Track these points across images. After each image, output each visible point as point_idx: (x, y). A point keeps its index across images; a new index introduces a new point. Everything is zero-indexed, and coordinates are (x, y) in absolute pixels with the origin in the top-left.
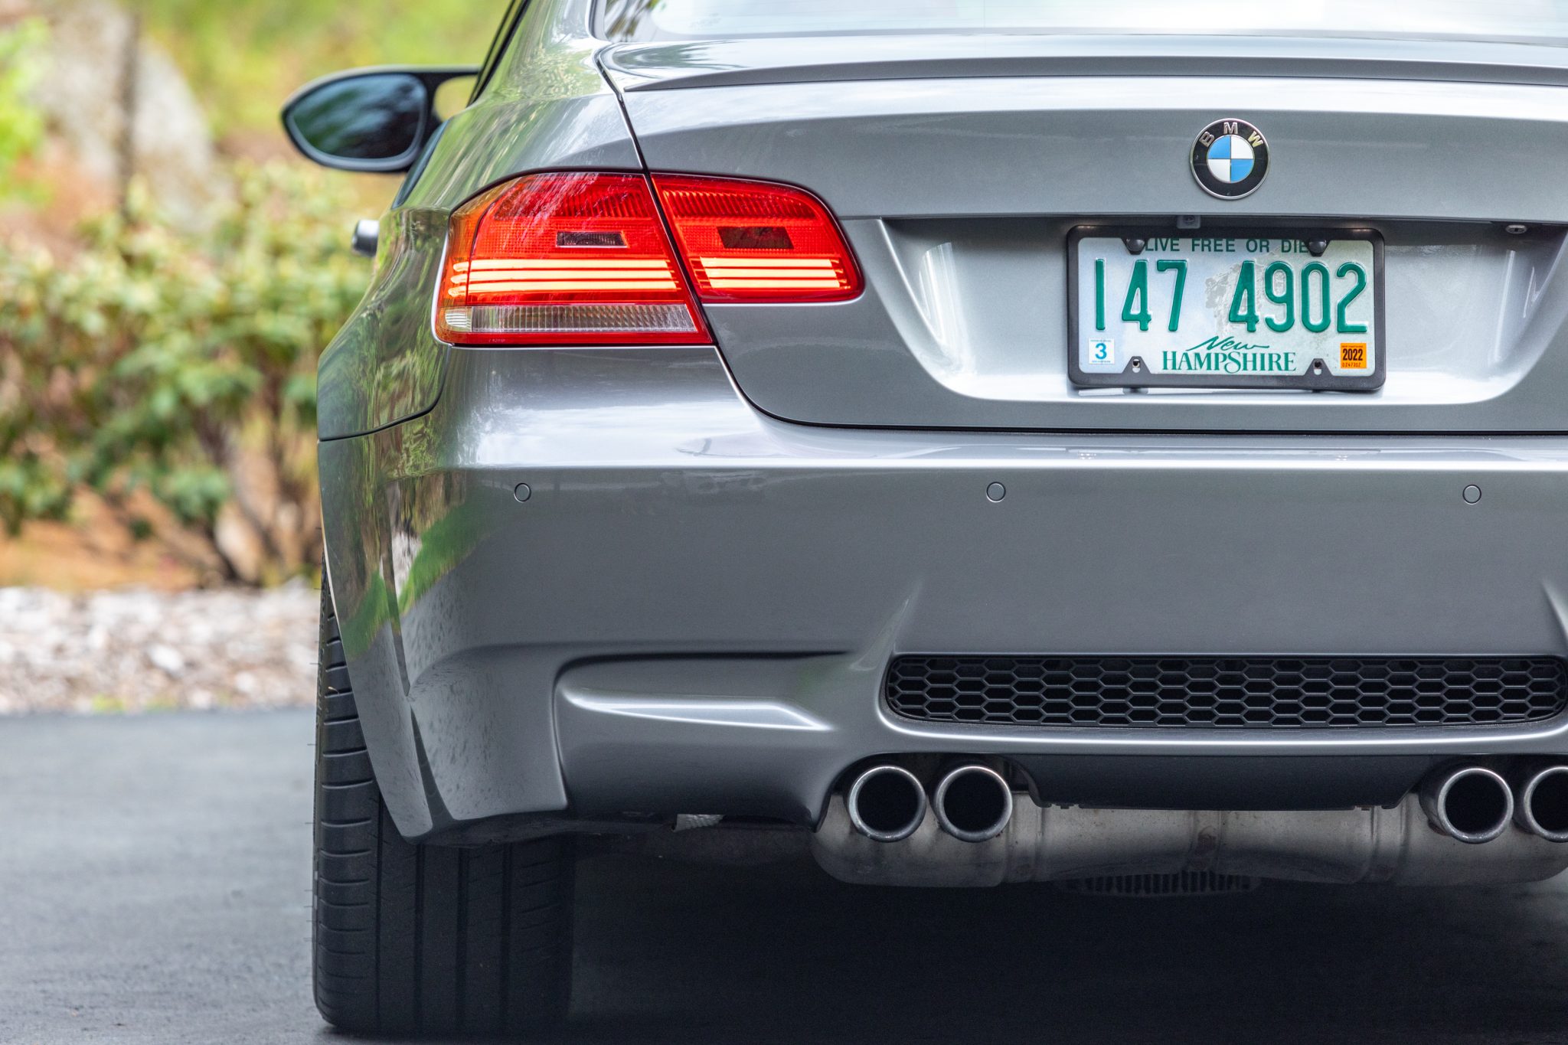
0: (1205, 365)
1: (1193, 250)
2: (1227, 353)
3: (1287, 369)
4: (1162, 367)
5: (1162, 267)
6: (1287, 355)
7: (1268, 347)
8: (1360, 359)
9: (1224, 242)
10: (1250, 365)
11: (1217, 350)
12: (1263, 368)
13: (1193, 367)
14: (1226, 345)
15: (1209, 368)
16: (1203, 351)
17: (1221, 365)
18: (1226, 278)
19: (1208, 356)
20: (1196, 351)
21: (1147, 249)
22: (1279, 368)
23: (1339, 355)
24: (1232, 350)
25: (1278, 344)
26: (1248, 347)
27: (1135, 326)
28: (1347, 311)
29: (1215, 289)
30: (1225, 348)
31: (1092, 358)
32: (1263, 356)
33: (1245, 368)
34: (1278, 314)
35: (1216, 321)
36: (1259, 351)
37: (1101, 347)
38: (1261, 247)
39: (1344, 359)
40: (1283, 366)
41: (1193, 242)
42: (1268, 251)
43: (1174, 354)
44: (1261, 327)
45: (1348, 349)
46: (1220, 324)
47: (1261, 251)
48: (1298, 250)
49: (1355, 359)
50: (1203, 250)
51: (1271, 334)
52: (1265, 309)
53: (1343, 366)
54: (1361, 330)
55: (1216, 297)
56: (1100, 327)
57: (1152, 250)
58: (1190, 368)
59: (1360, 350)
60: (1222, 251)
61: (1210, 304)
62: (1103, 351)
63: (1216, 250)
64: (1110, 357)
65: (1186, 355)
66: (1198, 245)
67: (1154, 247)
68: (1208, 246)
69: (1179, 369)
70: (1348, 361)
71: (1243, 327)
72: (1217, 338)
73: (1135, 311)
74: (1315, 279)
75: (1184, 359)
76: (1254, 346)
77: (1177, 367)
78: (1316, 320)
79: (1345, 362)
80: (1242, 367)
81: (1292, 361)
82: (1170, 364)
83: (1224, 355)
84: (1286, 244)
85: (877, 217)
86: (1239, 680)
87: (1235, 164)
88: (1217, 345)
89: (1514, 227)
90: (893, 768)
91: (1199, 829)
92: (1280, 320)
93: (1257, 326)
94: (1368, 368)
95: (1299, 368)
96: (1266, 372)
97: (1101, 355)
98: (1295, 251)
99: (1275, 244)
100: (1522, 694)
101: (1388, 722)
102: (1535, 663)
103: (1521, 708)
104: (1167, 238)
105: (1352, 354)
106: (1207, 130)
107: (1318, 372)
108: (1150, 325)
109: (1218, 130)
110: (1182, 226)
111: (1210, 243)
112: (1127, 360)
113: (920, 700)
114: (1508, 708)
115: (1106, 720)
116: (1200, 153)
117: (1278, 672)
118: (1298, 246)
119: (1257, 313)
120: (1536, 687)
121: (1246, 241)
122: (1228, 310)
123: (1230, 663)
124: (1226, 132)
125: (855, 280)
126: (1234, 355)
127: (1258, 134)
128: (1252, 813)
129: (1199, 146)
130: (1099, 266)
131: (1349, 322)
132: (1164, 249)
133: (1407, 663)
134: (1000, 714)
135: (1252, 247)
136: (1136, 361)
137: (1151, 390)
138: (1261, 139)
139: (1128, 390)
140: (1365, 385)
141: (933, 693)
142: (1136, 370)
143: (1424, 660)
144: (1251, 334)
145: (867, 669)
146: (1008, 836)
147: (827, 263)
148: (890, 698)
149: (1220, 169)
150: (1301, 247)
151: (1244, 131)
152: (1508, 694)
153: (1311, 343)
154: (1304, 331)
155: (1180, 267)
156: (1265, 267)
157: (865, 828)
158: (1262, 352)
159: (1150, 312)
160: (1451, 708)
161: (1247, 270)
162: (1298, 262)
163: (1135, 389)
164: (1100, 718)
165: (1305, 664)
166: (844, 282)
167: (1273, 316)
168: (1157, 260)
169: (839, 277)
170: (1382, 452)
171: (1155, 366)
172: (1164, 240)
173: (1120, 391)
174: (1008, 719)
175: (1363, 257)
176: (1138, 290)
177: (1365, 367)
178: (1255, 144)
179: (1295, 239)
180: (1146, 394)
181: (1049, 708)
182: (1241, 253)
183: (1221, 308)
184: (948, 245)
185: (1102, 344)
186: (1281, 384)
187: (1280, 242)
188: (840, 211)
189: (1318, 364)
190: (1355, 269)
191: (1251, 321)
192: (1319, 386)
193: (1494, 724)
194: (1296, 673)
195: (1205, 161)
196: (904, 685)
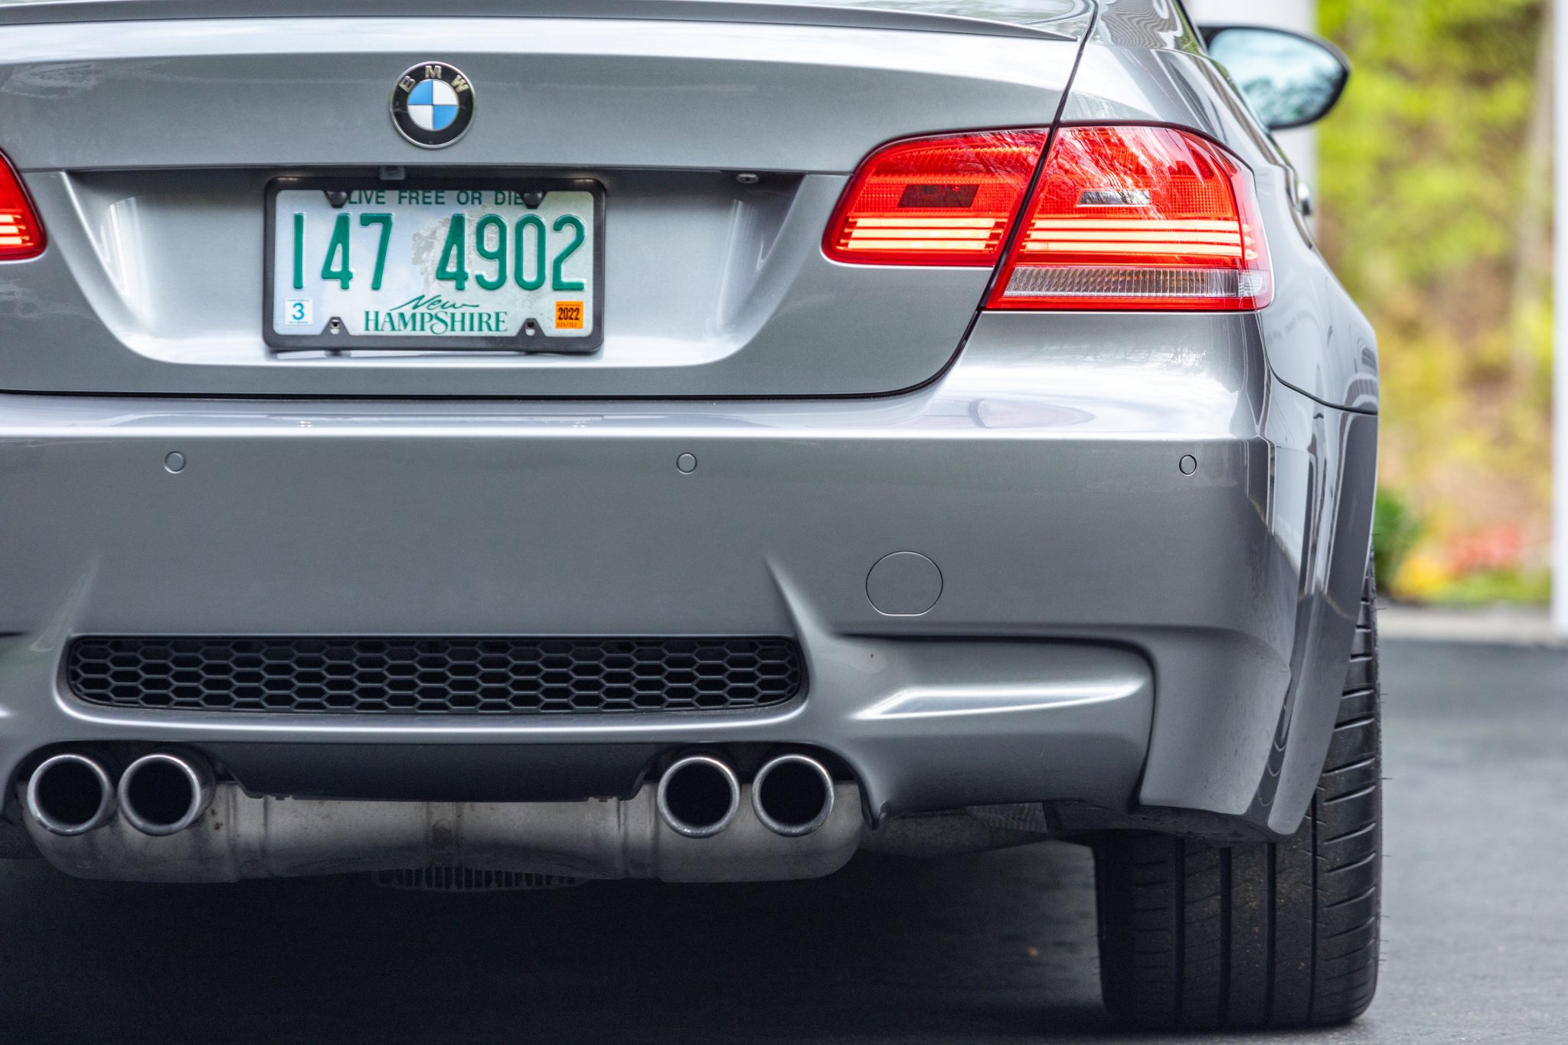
0: (410, 326)
1: (400, 202)
2: (433, 312)
3: (497, 329)
4: (363, 326)
5: (366, 220)
6: (497, 314)
7: (477, 306)
8: (577, 319)
9: (433, 194)
10: (458, 325)
11: (423, 309)
12: (472, 329)
13: (397, 328)
14: (433, 304)
15: (414, 329)
16: (408, 311)
17: (427, 326)
18: (434, 233)
19: (414, 316)
20: (400, 310)
21: (351, 203)
22: (490, 329)
23: (553, 314)
24: (439, 309)
25: (489, 303)
26: (456, 306)
27: (336, 284)
28: (563, 267)
29: (422, 244)
30: (432, 307)
31: (289, 319)
32: (472, 315)
33: (453, 329)
34: (490, 273)
35: (422, 278)
36: (468, 311)
37: (299, 307)
38: (473, 198)
39: (560, 318)
40: (493, 326)
41: (400, 194)
42: (480, 203)
43: (377, 313)
44: (470, 284)
45: (563, 307)
46: (427, 281)
47: (473, 203)
48: (513, 201)
49: (571, 319)
50: (410, 203)
51: (482, 292)
52: (476, 266)
53: (559, 326)
54: (578, 287)
55: (423, 253)
56: (298, 285)
57: (355, 203)
58: (393, 329)
59: (578, 309)
60: (430, 203)
61: (417, 260)
62: (300, 311)
63: (424, 203)
64: (308, 318)
65: (389, 315)
66: (405, 197)
67: (357, 200)
68: (416, 198)
69: (382, 330)
70: (564, 321)
71: (452, 284)
72: (423, 296)
73: (336, 268)
74: (530, 233)
75: (388, 319)
76: (464, 305)
77: (380, 328)
78: (529, 276)
79: (560, 321)
80: (449, 328)
81: (503, 321)
82: (372, 324)
83: (431, 315)
84: (500, 196)
85: (60, 169)
86: (442, 663)
87: (438, 110)
88: (423, 304)
89: (744, 176)
90: (73, 756)
91: (433, 822)
92: (491, 277)
93: (467, 284)
94: (586, 328)
95: (510, 328)
96: (476, 333)
97: (298, 315)
98: (510, 203)
99: (488, 195)
100: (750, 677)
101: (604, 707)
102: (762, 643)
103: (751, 693)
104: (372, 189)
105: (568, 314)
106: (409, 74)
107: (530, 332)
108: (351, 284)
109: (419, 75)
110: (385, 177)
111: (418, 194)
112: (325, 321)
113: (104, 684)
114: (735, 692)
115: (301, 706)
116: (401, 98)
117: (483, 655)
118: (513, 198)
119: (467, 270)
120: (765, 669)
121: (456, 192)
122: (435, 267)
123: (434, 644)
124: (427, 76)
125: (37, 238)
126: (441, 315)
127: (463, 78)
128: (489, 804)
129: (399, 90)
130: (298, 221)
131: (565, 279)
132: (368, 202)
133: (624, 644)
134: (188, 699)
135: (463, 200)
136: (336, 322)
137: (354, 353)
138: (467, 83)
139: (329, 352)
140: (581, 347)
141: (117, 676)
142: (335, 331)
143: (641, 641)
144: (460, 293)
145: (45, 650)
146: (228, 829)
147: (9, 218)
148: (73, 682)
149: (422, 116)
150: (516, 198)
151: (448, 75)
152: (734, 677)
153: (524, 301)
154: (517, 289)
155: (385, 221)
156: (476, 220)
157: (44, 820)
158: (471, 312)
159: (351, 269)
160: (672, 693)
161: (458, 223)
162: (511, 215)
163: (335, 352)
164: (295, 704)
165: (512, 646)
166: (27, 238)
167: (484, 274)
168: (360, 213)
169: (21, 233)
170: (605, 417)
171: (356, 327)
172: (369, 193)
173: (322, 353)
174: (197, 704)
175: (583, 210)
176: (339, 247)
177: (581, 327)
178: (461, 88)
179: (509, 189)
180: (349, 357)
181: (240, 692)
182: (451, 206)
183: (428, 265)
184: (132, 200)
185: (300, 304)
186: (490, 346)
187: (493, 193)
188: (21, 164)
189: (531, 323)
190: (573, 221)
191: (460, 278)
192: (532, 348)
193: (721, 709)
194: (502, 655)
195: (405, 109)
196: (87, 668)
